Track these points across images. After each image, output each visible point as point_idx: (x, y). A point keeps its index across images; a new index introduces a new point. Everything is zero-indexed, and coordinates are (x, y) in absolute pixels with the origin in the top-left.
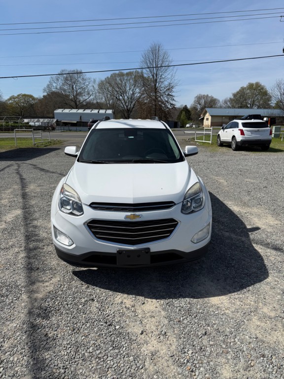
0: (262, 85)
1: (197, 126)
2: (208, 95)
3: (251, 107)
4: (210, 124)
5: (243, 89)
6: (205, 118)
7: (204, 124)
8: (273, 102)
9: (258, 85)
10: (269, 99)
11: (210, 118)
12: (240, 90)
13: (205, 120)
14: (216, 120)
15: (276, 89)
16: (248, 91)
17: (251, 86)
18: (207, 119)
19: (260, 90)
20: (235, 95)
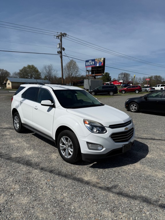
0: (35, 67)
1: (2, 88)
2: (3, 69)
3: (31, 78)
4: (11, 87)
5: (25, 68)
6: (7, 83)
7: (7, 86)
8: (43, 76)
9: (33, 66)
10: (40, 74)
11: (11, 83)
12: (23, 68)
13: (7, 84)
14: (15, 85)
15: (44, 70)
16: (28, 69)
17: (29, 67)
18: (9, 84)
19: (34, 69)
20: (21, 71)
